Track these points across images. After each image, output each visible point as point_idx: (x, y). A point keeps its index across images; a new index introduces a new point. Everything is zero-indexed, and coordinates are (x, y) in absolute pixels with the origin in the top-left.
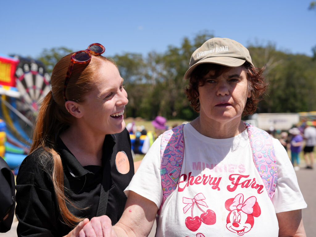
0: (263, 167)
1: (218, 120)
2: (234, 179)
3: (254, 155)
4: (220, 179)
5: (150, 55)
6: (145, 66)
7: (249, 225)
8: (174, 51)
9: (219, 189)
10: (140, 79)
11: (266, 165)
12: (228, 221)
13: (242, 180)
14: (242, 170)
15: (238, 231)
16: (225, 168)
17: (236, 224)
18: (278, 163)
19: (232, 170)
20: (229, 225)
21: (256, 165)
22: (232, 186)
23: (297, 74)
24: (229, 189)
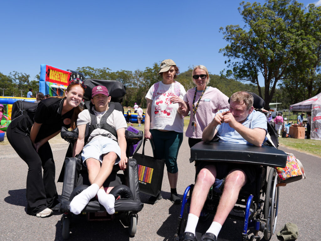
1: (167, 80)
3: (175, 88)
4: (166, 94)
5: (136, 72)
6: (133, 78)
7: (170, 104)
8: (149, 70)
10: (131, 85)
11: (177, 91)
13: (171, 94)
15: (167, 105)
17: (167, 103)
21: (175, 91)
24: (168, 96)
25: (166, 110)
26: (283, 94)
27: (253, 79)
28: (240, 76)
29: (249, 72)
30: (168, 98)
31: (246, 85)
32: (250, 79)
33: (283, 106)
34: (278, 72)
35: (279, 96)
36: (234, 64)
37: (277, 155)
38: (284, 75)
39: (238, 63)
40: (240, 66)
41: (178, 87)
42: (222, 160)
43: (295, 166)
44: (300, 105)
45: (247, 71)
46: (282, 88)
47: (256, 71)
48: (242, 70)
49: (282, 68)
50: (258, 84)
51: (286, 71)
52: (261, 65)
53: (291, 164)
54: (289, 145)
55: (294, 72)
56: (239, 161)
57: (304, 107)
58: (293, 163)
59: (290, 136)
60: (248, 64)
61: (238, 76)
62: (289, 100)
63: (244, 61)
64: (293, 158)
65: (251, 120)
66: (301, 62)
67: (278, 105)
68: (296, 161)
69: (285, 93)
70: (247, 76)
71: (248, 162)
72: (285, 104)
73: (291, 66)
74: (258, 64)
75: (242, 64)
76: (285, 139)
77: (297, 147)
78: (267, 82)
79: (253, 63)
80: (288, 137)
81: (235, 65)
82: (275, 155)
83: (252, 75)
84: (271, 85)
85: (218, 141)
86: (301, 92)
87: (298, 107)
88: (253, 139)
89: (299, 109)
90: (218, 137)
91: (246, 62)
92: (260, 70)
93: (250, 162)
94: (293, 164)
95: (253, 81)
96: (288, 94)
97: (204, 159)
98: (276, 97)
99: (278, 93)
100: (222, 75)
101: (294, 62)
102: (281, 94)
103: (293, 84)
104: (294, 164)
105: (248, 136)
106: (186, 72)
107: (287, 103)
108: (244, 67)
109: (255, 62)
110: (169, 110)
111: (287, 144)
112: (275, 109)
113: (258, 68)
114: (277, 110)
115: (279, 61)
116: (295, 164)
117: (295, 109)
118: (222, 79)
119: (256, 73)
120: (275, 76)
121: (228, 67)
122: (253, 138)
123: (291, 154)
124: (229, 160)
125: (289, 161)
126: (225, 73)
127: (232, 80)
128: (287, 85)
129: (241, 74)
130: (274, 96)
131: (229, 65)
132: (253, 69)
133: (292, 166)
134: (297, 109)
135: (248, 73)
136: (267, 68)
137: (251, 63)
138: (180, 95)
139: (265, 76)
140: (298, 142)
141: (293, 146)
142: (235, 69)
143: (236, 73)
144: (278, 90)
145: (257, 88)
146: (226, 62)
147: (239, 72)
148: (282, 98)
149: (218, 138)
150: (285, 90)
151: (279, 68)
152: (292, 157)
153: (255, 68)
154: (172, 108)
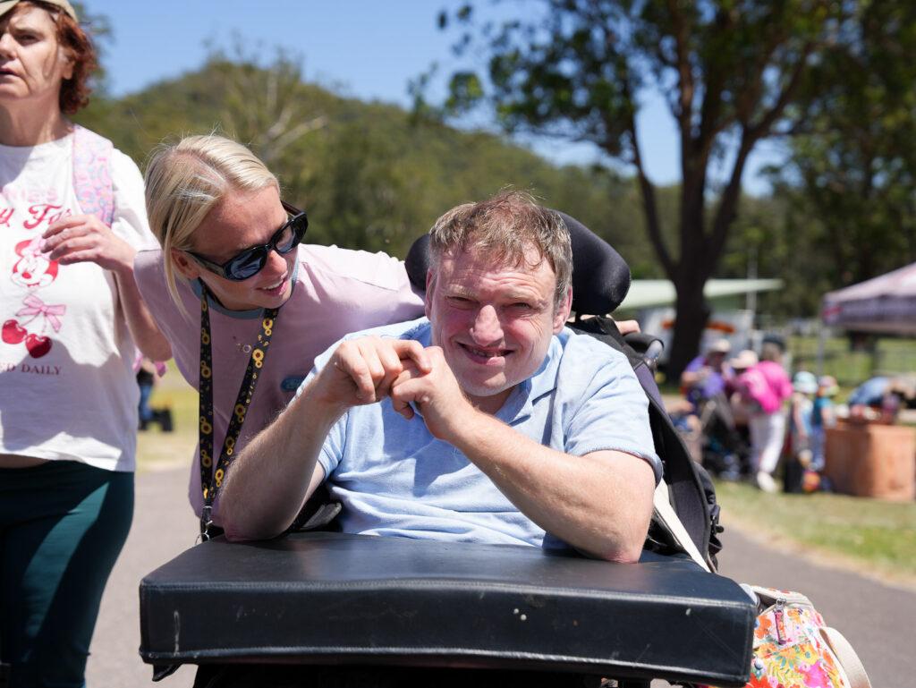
0: (88, 194)
2: (36, 212)
3: (74, 177)
4: (12, 211)
7: (49, 277)
9: (8, 226)
11: (93, 191)
12: (15, 270)
13: (52, 212)
14: (52, 197)
15: (29, 285)
16: (23, 194)
17: (26, 275)
18: (115, 189)
19: (34, 198)
20: (16, 275)
21: (76, 190)
22: (32, 221)
23: (371, 166)
24: (27, 225)
25: (21, 321)
26: (791, 227)
27: (609, 129)
28: (531, 114)
29: (584, 84)
30: (27, 243)
31: (572, 171)
32: (593, 131)
33: (789, 298)
34: (757, 90)
35: (767, 243)
36: (496, 32)
37: (695, 609)
38: (792, 111)
39: (516, 25)
40: (533, 48)
41: (98, 164)
42: (349, 650)
43: (816, 676)
44: (884, 298)
45: (576, 83)
46: (780, 190)
47: (628, 84)
48: (542, 75)
49: (784, 67)
50: (637, 161)
51: (803, 87)
52: (657, 45)
53: (793, 663)
54: (821, 541)
55: (855, 92)
56: (459, 651)
57: (902, 308)
58: (807, 655)
59: (826, 485)
60: (582, 37)
61: (518, 110)
62: (825, 262)
63: (558, 19)
64: (807, 625)
65: (553, 392)
66: (897, 36)
67: (761, 295)
68: (824, 645)
69: (799, 218)
70: (577, 113)
71: (516, 660)
72: (799, 289)
73: (837, 54)
74: (640, 41)
75: (543, 38)
76: (798, 506)
77: (865, 551)
78: (695, 151)
79: (608, 34)
80: (818, 489)
81: (502, 41)
82: (684, 607)
83: (604, 108)
84: (718, 172)
85: (335, 526)
86: (894, 214)
87: (873, 308)
88: (579, 514)
89: (880, 318)
90: (339, 499)
91: (569, 25)
92: (649, 78)
93: (529, 655)
94: (807, 662)
95: (612, 148)
96: (817, 228)
97: (227, 651)
98: (748, 243)
99: (756, 222)
100: (419, 102)
101: (852, 30)
102: (779, 224)
103: (844, 167)
104: (812, 661)
105: (550, 498)
106: (190, 77)
107: (812, 279)
108: (554, 56)
109: (623, 29)
110: (41, 319)
111: (808, 530)
112: (744, 320)
113: (641, 64)
114: (758, 325)
115: (765, 21)
116: (818, 663)
117: (854, 318)
118: (422, 132)
119: (627, 93)
120: (742, 117)
121: (457, 50)
122: (584, 505)
123: (792, 596)
124: (393, 650)
125: (781, 642)
126: (437, 94)
127: (480, 137)
128: (810, 175)
129: (538, 102)
130: (734, 242)
131: (467, 39)
132: (609, 72)
133: (801, 671)
134: (868, 318)
135: (581, 97)
136: (690, 67)
137: (598, 34)
138: (112, 220)
139: (682, 114)
140: (872, 521)
141: (845, 546)
142: (498, 70)
143: (508, 90)
144: (761, 203)
145: (634, 193)
146: (443, 21)
147: (527, 88)
148: (781, 250)
149: (338, 508)
150: (797, 205)
151: (761, 67)
152: (802, 617)
153: (621, 64)
154: (64, 307)
